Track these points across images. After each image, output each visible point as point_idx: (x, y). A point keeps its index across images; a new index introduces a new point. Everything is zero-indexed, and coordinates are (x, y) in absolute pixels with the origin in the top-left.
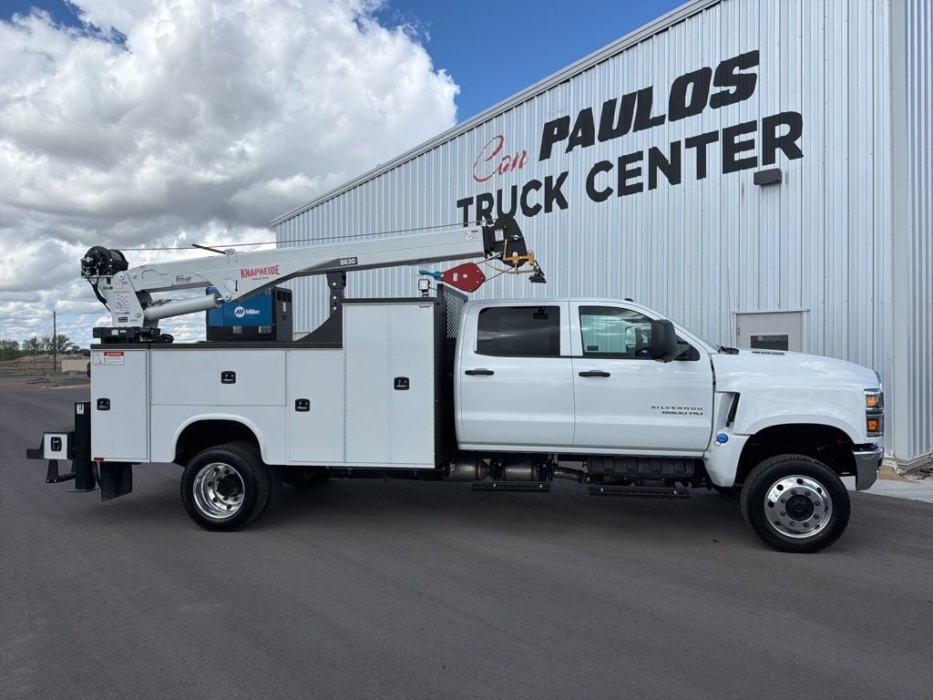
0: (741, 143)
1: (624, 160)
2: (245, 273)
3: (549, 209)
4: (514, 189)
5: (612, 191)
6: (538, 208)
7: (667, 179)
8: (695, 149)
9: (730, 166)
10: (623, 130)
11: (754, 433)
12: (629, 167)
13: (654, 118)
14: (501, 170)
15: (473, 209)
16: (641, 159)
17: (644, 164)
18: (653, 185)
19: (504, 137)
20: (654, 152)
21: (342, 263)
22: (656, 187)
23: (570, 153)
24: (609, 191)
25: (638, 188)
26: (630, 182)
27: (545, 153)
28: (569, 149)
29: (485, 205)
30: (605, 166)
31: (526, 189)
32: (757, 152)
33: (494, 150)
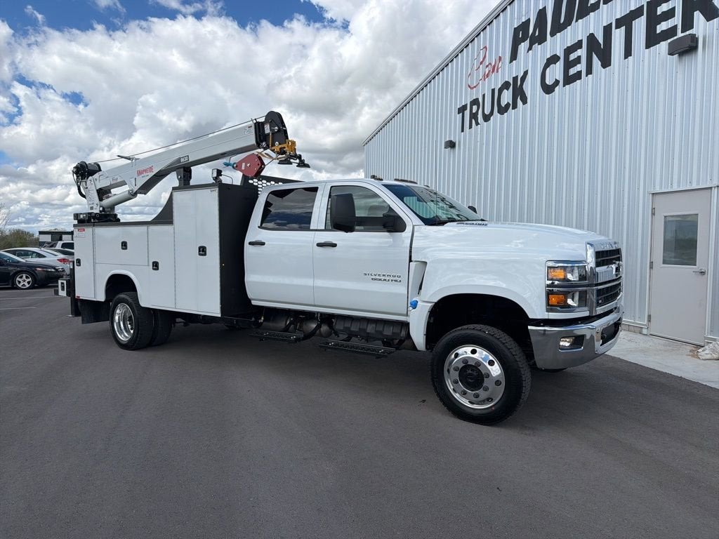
0: (663, 13)
1: (569, 50)
2: (140, 173)
3: (515, 107)
4: (493, 90)
5: (559, 81)
6: (508, 105)
7: (600, 63)
8: (623, 28)
9: (652, 39)
10: (568, 22)
11: (436, 301)
12: (573, 57)
13: (591, 4)
14: (486, 76)
15: (467, 113)
16: (581, 47)
17: (582, 52)
18: (589, 71)
19: (488, 47)
20: (591, 38)
21: (182, 160)
22: (591, 74)
23: (530, 52)
24: (557, 82)
25: (578, 76)
26: (572, 71)
27: (514, 56)
28: (530, 49)
29: (475, 108)
30: (553, 60)
31: (500, 91)
32: (677, 20)
33: (481, 60)
